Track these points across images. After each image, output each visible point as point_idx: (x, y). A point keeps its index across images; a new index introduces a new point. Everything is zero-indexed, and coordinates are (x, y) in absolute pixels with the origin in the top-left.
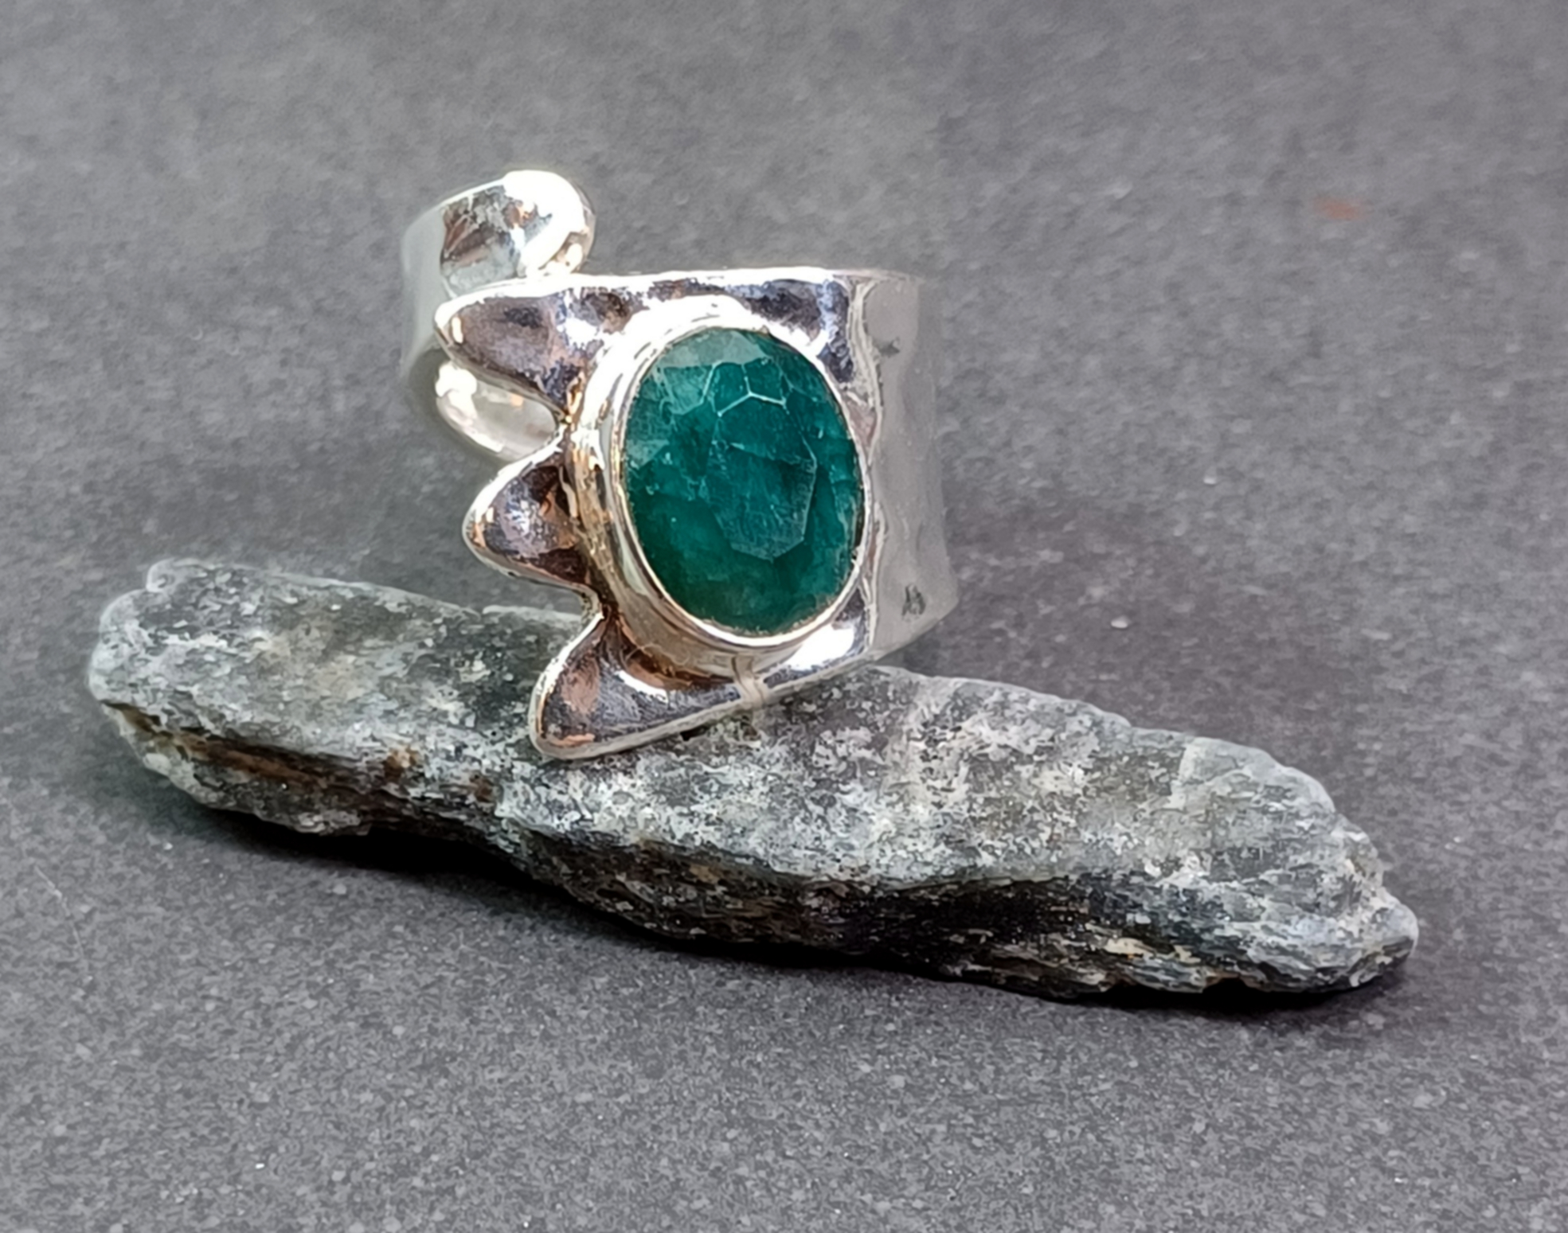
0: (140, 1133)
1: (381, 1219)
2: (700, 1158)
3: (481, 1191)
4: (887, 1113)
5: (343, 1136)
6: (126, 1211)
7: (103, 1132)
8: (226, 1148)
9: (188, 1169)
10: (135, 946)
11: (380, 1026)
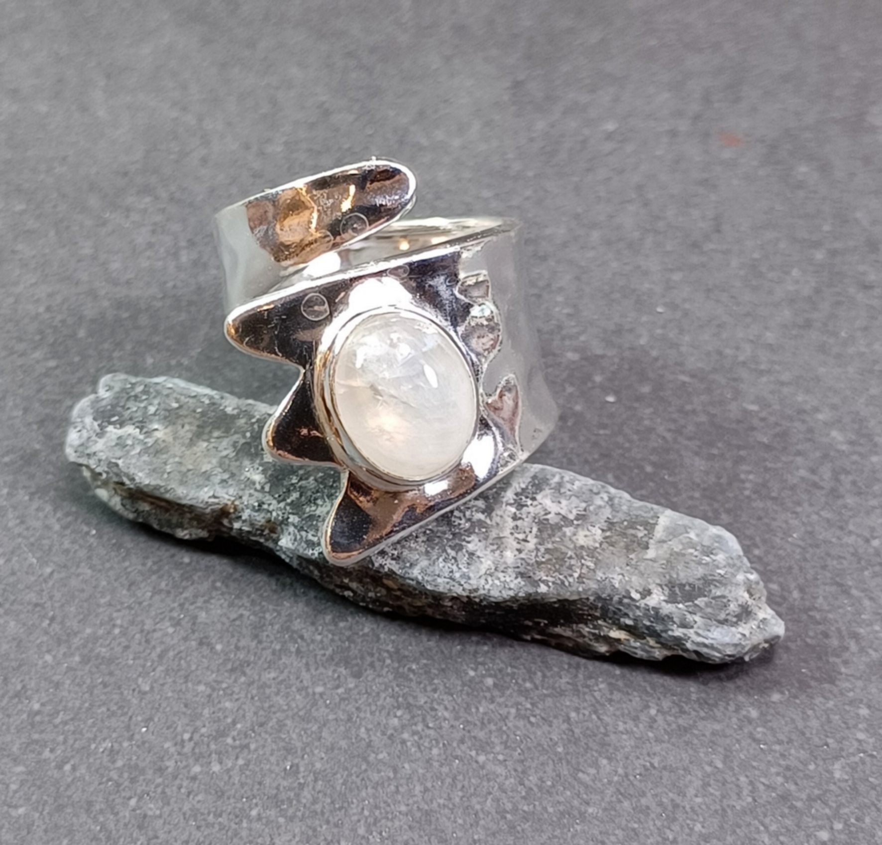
0: (80, 708)
1: (210, 763)
2: (382, 728)
3: (264, 746)
4: (483, 701)
5: (189, 712)
6: (73, 757)
7: (60, 708)
8: (126, 719)
9: (105, 731)
10: (77, 593)
11: (209, 644)
